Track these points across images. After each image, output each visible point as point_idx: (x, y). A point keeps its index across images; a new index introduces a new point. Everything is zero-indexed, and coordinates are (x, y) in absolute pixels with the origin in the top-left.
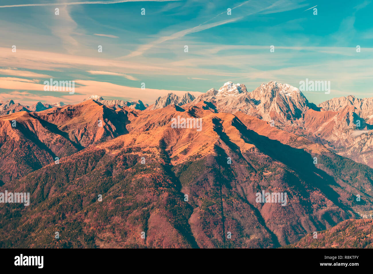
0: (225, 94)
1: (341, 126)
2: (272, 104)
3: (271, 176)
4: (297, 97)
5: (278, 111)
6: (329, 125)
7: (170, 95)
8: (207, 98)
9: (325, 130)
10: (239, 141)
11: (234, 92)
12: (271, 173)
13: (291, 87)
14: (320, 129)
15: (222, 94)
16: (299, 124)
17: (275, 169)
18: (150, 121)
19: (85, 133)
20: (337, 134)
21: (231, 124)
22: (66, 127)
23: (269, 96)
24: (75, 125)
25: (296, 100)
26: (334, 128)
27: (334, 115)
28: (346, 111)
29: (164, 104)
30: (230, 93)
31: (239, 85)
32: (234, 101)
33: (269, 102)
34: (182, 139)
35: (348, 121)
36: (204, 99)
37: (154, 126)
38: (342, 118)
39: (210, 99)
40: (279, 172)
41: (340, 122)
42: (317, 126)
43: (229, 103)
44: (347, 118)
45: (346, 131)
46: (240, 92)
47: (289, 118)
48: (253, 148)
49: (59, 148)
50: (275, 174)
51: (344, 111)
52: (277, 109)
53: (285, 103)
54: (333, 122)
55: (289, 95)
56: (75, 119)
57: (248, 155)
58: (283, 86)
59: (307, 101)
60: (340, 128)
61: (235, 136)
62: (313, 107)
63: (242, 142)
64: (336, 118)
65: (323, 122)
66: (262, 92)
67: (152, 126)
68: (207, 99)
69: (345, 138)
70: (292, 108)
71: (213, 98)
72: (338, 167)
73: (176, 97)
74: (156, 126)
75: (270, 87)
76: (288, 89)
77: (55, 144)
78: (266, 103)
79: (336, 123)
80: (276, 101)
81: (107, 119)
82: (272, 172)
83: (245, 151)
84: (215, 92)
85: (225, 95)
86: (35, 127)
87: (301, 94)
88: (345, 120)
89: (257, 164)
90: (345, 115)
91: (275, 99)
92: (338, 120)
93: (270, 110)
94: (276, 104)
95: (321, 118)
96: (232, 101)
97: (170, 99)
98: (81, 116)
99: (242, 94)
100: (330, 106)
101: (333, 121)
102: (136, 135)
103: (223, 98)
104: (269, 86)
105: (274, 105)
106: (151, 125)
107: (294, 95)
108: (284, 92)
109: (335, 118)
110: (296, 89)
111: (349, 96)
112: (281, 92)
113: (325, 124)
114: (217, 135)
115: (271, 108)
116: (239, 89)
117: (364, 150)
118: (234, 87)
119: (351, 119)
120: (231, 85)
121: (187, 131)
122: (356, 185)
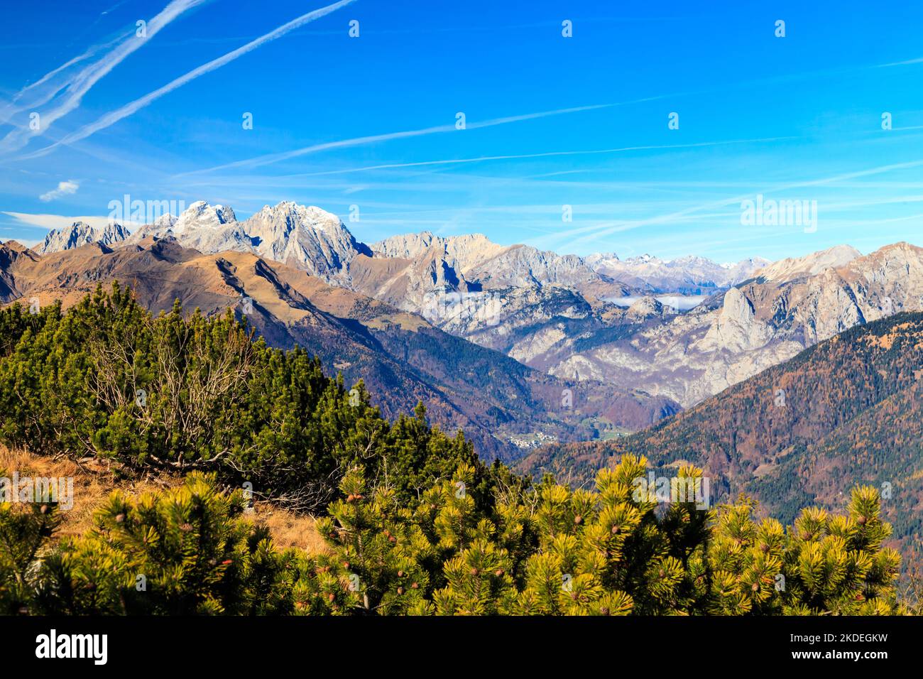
0: (194, 225)
1: (422, 285)
2: (289, 244)
3: (351, 370)
4: (335, 232)
5: (302, 256)
6: (398, 283)
7: (76, 226)
8: (157, 231)
9: (392, 293)
10: (279, 304)
11: (210, 220)
12: (349, 364)
13: (325, 212)
14: (382, 291)
15: (186, 224)
16: (341, 283)
17: (356, 358)
18: (67, 269)
20: (414, 300)
21: (254, 272)
23: (281, 228)
25: (334, 238)
26: (409, 289)
27: (406, 266)
28: (429, 257)
29: (65, 242)
30: (203, 222)
31: (219, 207)
32: (213, 238)
33: (283, 238)
34: (159, 301)
35: (434, 276)
36: (152, 233)
37: (77, 280)
38: (422, 271)
39: (164, 233)
40: (365, 363)
41: (419, 277)
42: (377, 286)
43: (203, 243)
44: (432, 270)
46: (223, 222)
47: (321, 271)
48: (308, 318)
50: (359, 367)
51: (426, 258)
52: (299, 252)
53: (313, 241)
54: (406, 278)
55: (319, 227)
57: (300, 330)
58: (308, 211)
59: (353, 240)
60: (419, 290)
61: (265, 294)
62: (364, 249)
63: (284, 307)
64: (412, 271)
65: (386, 279)
66: (265, 221)
67: (73, 280)
68: (158, 234)
70: (326, 252)
71: (170, 231)
72: (453, 355)
73: (89, 230)
74: (81, 280)
75: (283, 213)
76: (317, 216)
78: (277, 241)
79: (412, 279)
80: (296, 238)
82: (352, 363)
83: (293, 323)
84: (173, 222)
85: (193, 227)
87: (343, 227)
88: (429, 273)
89: (319, 347)
90: (429, 264)
91: (294, 234)
92: (415, 274)
93: (286, 255)
94: (296, 244)
95: (381, 272)
96: (210, 238)
97: (76, 234)
99: (227, 226)
100: (388, 250)
101: (405, 276)
102: (60, 293)
103: (190, 232)
104: (280, 210)
105: (294, 248)
106: (70, 278)
107: (329, 228)
108: (312, 221)
109: (409, 270)
110: (333, 217)
111: (421, 233)
112: (305, 222)
113: (391, 281)
114: (236, 292)
115: (287, 251)
116: (219, 213)
117: (471, 327)
118: (211, 211)
119: (440, 272)
120: (204, 207)
121: (167, 285)
122: (490, 388)
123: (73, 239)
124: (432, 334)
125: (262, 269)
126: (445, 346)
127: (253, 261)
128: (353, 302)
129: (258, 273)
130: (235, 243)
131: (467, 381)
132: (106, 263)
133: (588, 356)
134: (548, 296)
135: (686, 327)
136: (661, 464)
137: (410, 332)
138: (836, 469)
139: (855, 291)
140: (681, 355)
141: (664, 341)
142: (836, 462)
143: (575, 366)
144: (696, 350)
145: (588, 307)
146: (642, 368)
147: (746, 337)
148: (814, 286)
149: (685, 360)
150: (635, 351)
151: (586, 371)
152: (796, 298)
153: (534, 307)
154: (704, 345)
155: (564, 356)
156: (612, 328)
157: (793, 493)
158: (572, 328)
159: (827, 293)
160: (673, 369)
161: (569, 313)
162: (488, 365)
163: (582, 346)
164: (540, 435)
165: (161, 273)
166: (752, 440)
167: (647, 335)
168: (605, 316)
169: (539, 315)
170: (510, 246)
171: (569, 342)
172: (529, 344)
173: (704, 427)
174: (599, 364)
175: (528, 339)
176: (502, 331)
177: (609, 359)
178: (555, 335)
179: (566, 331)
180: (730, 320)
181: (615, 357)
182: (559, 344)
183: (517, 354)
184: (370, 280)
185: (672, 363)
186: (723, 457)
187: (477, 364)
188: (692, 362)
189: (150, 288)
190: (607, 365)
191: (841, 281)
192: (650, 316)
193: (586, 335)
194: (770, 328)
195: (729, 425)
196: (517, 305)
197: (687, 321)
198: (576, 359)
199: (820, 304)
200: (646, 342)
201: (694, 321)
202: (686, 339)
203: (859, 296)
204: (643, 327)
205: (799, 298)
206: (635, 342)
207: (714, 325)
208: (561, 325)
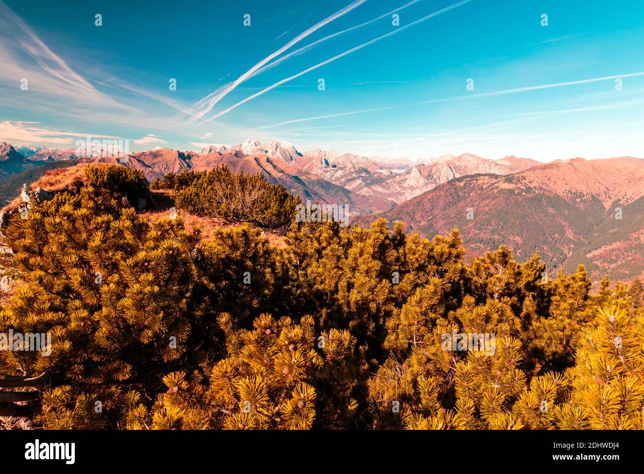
1: (318, 166)
3: (296, 192)
4: (291, 149)
5: (281, 157)
6: (310, 165)
7: (211, 147)
9: (309, 168)
10: (274, 171)
11: (252, 145)
13: (288, 143)
14: (306, 167)
15: (245, 146)
17: (297, 188)
18: (209, 160)
19: (167, 167)
20: (315, 170)
22: (154, 163)
23: (274, 148)
24: (159, 162)
25: (290, 151)
26: (314, 167)
29: (208, 152)
30: (250, 146)
33: (275, 151)
35: (322, 163)
36: (235, 149)
38: (318, 161)
39: (238, 149)
40: (300, 190)
41: (317, 163)
42: (304, 166)
43: (250, 152)
45: (321, 168)
46: (256, 146)
47: (287, 161)
48: (283, 176)
49: (151, 176)
51: (319, 157)
52: (280, 155)
53: (284, 152)
54: (313, 164)
55: (286, 148)
56: (159, 159)
57: (280, 179)
58: (282, 142)
59: (297, 151)
61: (269, 168)
62: (300, 154)
65: (307, 164)
66: (269, 146)
67: (210, 163)
69: (320, 173)
70: (288, 155)
71: (240, 148)
72: (328, 187)
73: (215, 148)
74: (213, 163)
75: (275, 143)
76: (286, 144)
77: (148, 174)
78: (273, 152)
79: (315, 164)
80: (279, 151)
81: (180, 159)
83: (278, 177)
84: (241, 146)
85: (247, 147)
86: (133, 163)
87: (293, 147)
88: (320, 162)
89: (286, 185)
90: (320, 159)
91: (278, 149)
93: (276, 156)
95: (305, 161)
96: (252, 151)
97: (211, 149)
98: (163, 157)
99: (257, 147)
100: (308, 155)
102: (206, 168)
103: (246, 149)
105: (278, 154)
107: (289, 147)
108: (284, 146)
109: (314, 161)
110: (290, 144)
111: (318, 149)
112: (282, 146)
113: (308, 164)
114: (260, 167)
116: (255, 143)
117: (333, 179)
118: (253, 142)
119: (324, 162)
120: (250, 141)
121: (239, 165)
122: (339, 198)
123: (210, 151)
124: (321, 181)
125: (268, 160)
126: (325, 185)
127: (266, 158)
128: (296, 171)
129: (267, 162)
130: (260, 152)
131: (332, 196)
132: (221, 158)
133: (369, 188)
134: (357, 169)
135: (400, 179)
136: (391, 221)
137: (314, 180)
138: (445, 223)
139: (453, 168)
140: (398, 188)
141: (393, 183)
142: (445, 221)
143: (365, 191)
144: (403, 186)
145: (369, 173)
146: (386, 192)
147: (418, 182)
148: (440, 166)
149: (399, 190)
150: (384, 187)
151: (368, 192)
152: (434, 170)
153: (353, 173)
154: (405, 185)
155: (362, 188)
156: (377, 180)
157: (432, 230)
158: (364, 179)
159: (444, 169)
160: (395, 192)
161: (363, 174)
162: (338, 190)
163: (367, 185)
164: (354, 212)
165: (237, 161)
166: (419, 214)
167: (388, 182)
168: (375, 176)
169: (354, 175)
170: (345, 153)
171: (363, 184)
172: (351, 184)
173: (405, 210)
174: (373, 191)
175: (350, 183)
176: (342, 180)
177: (376, 189)
178: (359, 181)
179: (362, 180)
180: (413, 177)
181: (378, 189)
182: (360, 184)
183: (347, 187)
184: (302, 163)
185: (395, 190)
186: (410, 219)
187: (335, 190)
188: (401, 190)
189: (234, 166)
190: (375, 191)
191: (448, 165)
192: (389, 176)
193: (369, 182)
194: (426, 180)
195: (412, 209)
196: (347, 172)
197: (400, 177)
198: (366, 189)
199: (441, 172)
200: (387, 184)
201: (402, 177)
202: (399, 183)
203: (454, 170)
204: (387, 179)
205: (435, 170)
206: (384, 184)
207: (408, 179)
208: (361, 178)
